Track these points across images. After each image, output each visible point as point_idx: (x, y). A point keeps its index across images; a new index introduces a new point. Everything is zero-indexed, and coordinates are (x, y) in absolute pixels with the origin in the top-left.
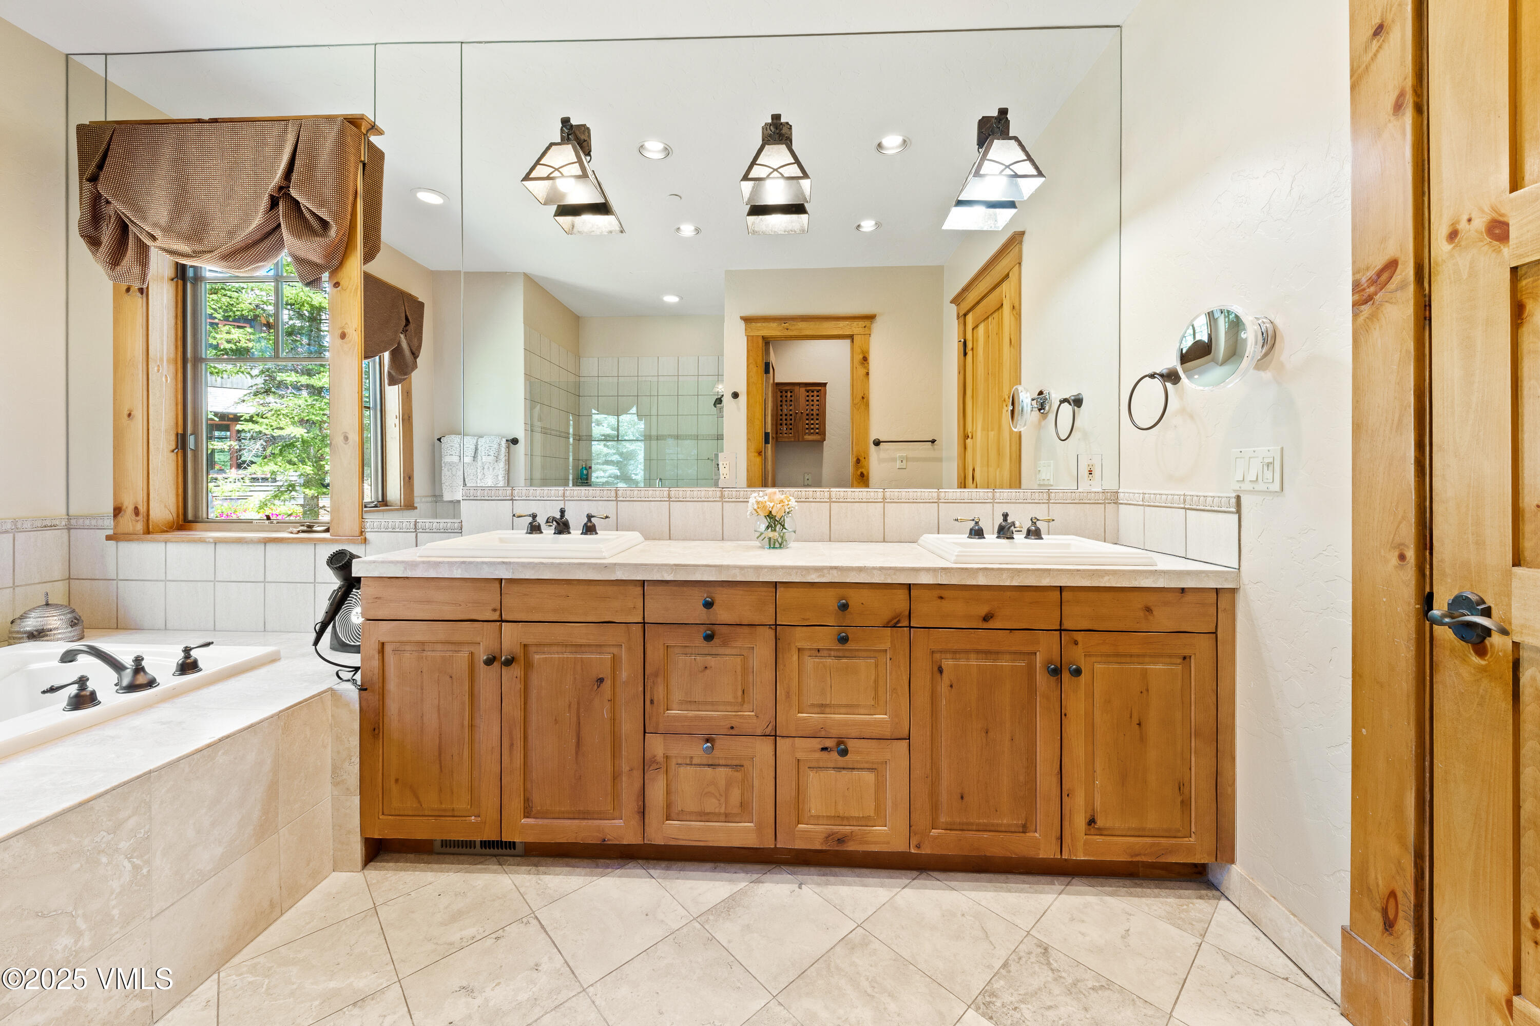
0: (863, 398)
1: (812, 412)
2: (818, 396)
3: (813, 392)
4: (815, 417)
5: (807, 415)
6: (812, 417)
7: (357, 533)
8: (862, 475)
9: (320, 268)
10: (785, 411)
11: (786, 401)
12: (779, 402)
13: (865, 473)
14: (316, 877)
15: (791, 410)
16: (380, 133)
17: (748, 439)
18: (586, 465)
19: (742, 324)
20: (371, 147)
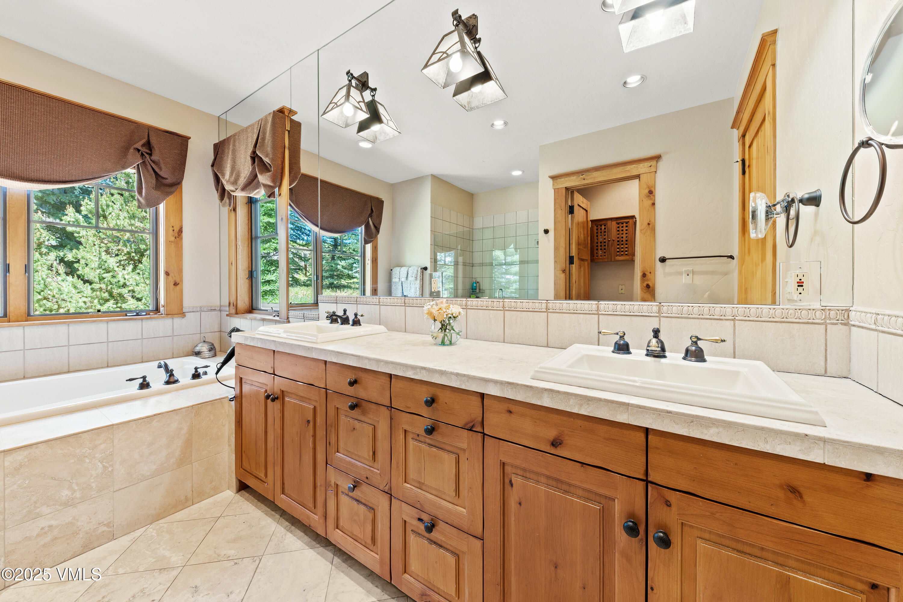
0: (649, 224)
1: (622, 239)
2: (627, 227)
3: (623, 224)
4: (624, 242)
5: (618, 241)
6: (622, 243)
7: (286, 318)
8: (648, 286)
9: (273, 187)
10: (601, 240)
11: (601, 232)
12: (595, 233)
13: (651, 285)
14: (216, 490)
15: (605, 239)
16: (295, 113)
17: (555, 262)
18: (476, 281)
19: (551, 181)
20: (292, 121)
